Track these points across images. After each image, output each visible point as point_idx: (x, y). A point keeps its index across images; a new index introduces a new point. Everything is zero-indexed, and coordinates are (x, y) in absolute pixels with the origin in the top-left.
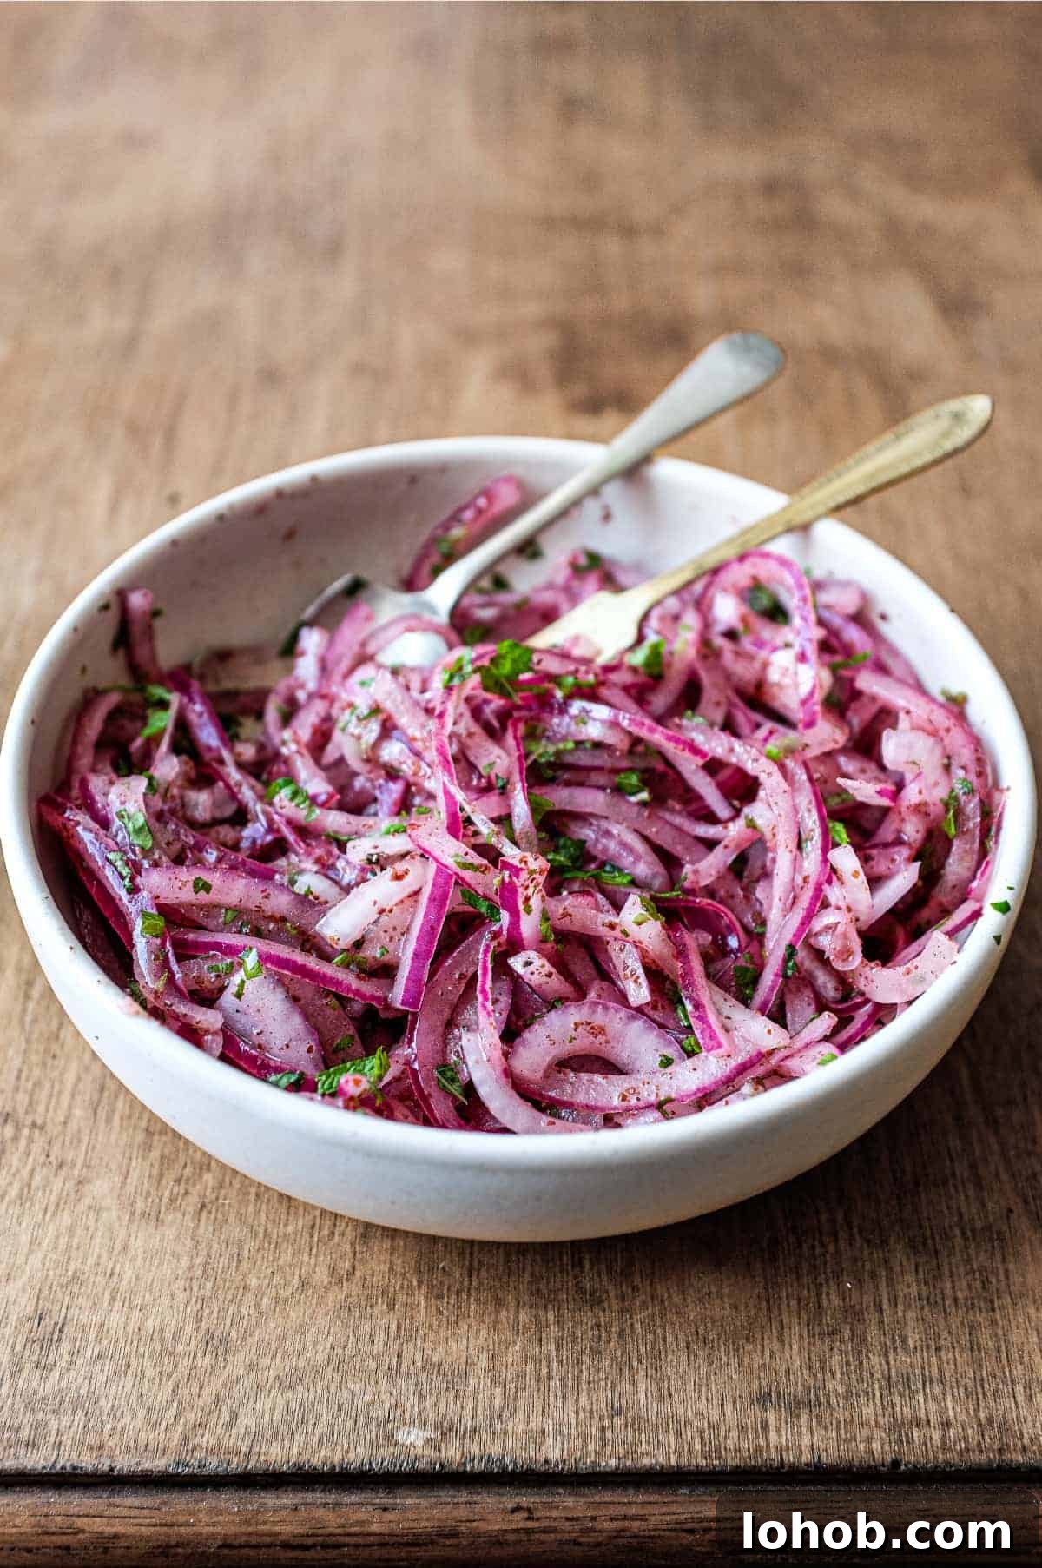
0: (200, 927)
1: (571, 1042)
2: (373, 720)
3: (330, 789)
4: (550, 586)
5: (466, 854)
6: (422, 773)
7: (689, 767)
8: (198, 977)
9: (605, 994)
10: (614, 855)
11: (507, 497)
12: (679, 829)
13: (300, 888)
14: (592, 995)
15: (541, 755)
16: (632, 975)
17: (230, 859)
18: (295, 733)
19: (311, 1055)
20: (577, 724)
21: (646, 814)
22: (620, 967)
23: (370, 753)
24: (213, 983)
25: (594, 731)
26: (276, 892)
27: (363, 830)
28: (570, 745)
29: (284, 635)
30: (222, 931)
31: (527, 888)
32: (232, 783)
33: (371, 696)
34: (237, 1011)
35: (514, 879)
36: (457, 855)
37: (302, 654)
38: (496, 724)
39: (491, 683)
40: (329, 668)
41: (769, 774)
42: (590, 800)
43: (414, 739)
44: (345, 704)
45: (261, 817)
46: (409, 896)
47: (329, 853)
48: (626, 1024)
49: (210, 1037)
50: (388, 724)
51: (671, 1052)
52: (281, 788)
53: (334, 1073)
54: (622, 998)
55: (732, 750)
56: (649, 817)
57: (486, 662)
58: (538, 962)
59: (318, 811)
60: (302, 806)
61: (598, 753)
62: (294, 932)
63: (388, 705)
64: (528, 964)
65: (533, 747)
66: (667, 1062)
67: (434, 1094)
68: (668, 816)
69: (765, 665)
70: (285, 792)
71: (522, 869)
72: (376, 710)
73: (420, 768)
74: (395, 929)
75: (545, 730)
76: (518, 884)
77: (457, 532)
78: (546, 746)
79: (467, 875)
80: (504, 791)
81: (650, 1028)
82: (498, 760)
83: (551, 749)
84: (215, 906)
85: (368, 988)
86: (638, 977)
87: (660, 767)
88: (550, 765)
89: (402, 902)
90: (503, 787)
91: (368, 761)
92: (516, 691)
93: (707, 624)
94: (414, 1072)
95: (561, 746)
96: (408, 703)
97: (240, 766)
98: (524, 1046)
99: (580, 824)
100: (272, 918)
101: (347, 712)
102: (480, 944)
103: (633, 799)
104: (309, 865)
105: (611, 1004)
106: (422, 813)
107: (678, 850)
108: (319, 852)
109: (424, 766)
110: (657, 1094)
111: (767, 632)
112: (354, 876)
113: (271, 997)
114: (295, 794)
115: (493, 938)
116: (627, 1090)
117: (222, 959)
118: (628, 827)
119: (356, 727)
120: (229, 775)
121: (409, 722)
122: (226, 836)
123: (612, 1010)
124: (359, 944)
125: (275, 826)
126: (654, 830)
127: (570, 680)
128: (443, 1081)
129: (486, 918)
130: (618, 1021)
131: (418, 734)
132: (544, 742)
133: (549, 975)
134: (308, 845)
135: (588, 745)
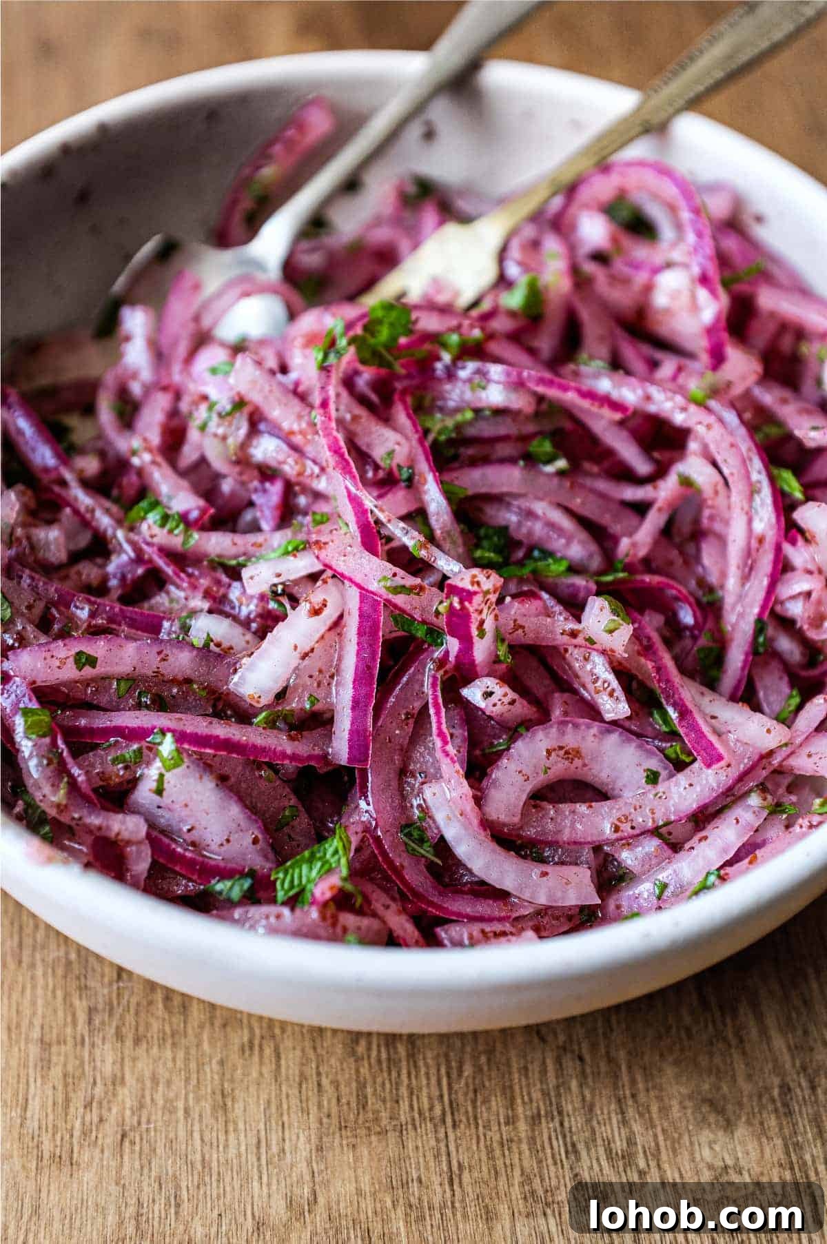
0: (90, 706)
1: (546, 772)
2: (238, 415)
3: (201, 503)
4: (377, 222)
5: (395, 575)
6: (308, 472)
7: (602, 423)
8: (103, 773)
9: (570, 709)
10: (540, 539)
11: (319, 124)
12: (602, 496)
13: (197, 637)
14: (557, 713)
15: (440, 433)
16: (605, 689)
17: (106, 612)
18: (145, 440)
19: (258, 847)
20: (473, 390)
21: (568, 484)
22: (587, 680)
23: (240, 454)
24: (123, 776)
25: (495, 395)
26: (174, 650)
27: (251, 549)
28: (469, 415)
29: (96, 313)
30: (117, 709)
31: (481, 612)
32: (82, 509)
33: (231, 389)
34: (159, 807)
35: (466, 604)
36: (385, 578)
37: (128, 339)
38: (374, 397)
39: (367, 355)
40: (165, 351)
41: (709, 427)
42: (505, 478)
43: (292, 433)
44: (196, 398)
45: (127, 547)
46: (330, 629)
47: (218, 582)
48: (601, 739)
49: (134, 848)
50: (256, 417)
51: (654, 764)
52: (147, 512)
53: (292, 867)
54: (593, 712)
55: (648, 398)
56: (572, 487)
57: (359, 330)
58: (501, 692)
59: (196, 536)
60: (176, 532)
61: (500, 419)
62: (204, 693)
63: (255, 397)
64: (488, 695)
65: (429, 424)
66: (653, 778)
67: (406, 864)
68: (588, 482)
69: (649, 288)
70: (153, 517)
71: (475, 593)
72: (240, 403)
73: (304, 466)
74: (320, 671)
75: (434, 400)
76: (471, 609)
77: (269, 172)
78: (443, 421)
79: (400, 600)
80: (411, 483)
81: (629, 741)
82: (397, 447)
83: (450, 423)
84: (102, 678)
85: (303, 748)
86: (613, 690)
87: (568, 425)
88: (450, 442)
89: (322, 637)
90: (410, 480)
91: (238, 462)
92: (395, 359)
93: (571, 247)
94: (378, 840)
95: (459, 417)
96: (277, 393)
97: (88, 484)
98: (495, 787)
99: (496, 506)
100: (174, 681)
101: (203, 407)
102: (423, 674)
103: (550, 469)
104: (198, 602)
105: (581, 720)
106: (322, 523)
107: (606, 519)
108: (204, 582)
109: (309, 463)
110: (653, 819)
111: (640, 252)
112: (252, 607)
113: (199, 787)
114: (165, 518)
115: (439, 668)
116: (619, 819)
117: (127, 746)
118: (551, 503)
119: (218, 426)
120: (76, 499)
121: (283, 414)
122: (88, 575)
123: (583, 727)
124: (281, 695)
125: (146, 557)
126: (579, 500)
127: (454, 338)
128: (413, 845)
129: (424, 642)
130: (593, 739)
131: (296, 427)
132: (438, 416)
133: (512, 702)
134: (190, 576)
135: (487, 413)
